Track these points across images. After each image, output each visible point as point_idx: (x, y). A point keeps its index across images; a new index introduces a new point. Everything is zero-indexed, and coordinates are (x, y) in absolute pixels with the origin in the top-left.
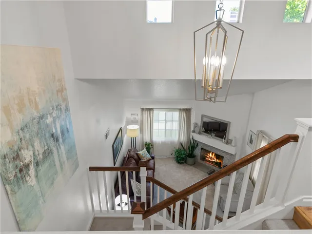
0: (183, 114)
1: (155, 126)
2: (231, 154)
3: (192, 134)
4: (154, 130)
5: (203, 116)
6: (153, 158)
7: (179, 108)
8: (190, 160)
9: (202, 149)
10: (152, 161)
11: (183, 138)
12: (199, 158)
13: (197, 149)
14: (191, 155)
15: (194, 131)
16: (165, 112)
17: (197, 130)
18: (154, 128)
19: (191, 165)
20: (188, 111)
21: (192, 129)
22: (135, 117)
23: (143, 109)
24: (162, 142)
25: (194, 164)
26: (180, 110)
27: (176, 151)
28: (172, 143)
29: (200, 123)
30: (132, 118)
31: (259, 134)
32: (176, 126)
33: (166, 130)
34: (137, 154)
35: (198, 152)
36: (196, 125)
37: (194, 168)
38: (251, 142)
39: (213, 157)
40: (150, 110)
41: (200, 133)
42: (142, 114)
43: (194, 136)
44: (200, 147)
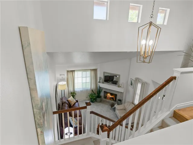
0: (93, 72)
1: (76, 81)
2: (121, 93)
3: (98, 84)
4: (75, 84)
5: (104, 73)
6: (77, 101)
7: (90, 69)
8: (98, 99)
9: (104, 92)
10: (77, 104)
11: (93, 87)
12: (103, 97)
13: (102, 92)
14: (99, 96)
15: (99, 82)
16: (81, 72)
17: (101, 81)
18: (75, 83)
19: (99, 102)
20: (95, 70)
21: (98, 81)
22: (62, 76)
23: (68, 71)
24: (81, 91)
25: (101, 101)
26: (91, 70)
27: (90, 95)
28: (87, 90)
29: (102, 77)
30: (61, 77)
31: (136, 80)
32: (88, 80)
33: (82, 83)
34: (67, 100)
35: (102, 94)
36: (100, 78)
37: (101, 104)
38: (132, 84)
39: (109, 95)
40: (73, 71)
41: (103, 83)
42: (67, 75)
43: (100, 85)
44: (103, 91)
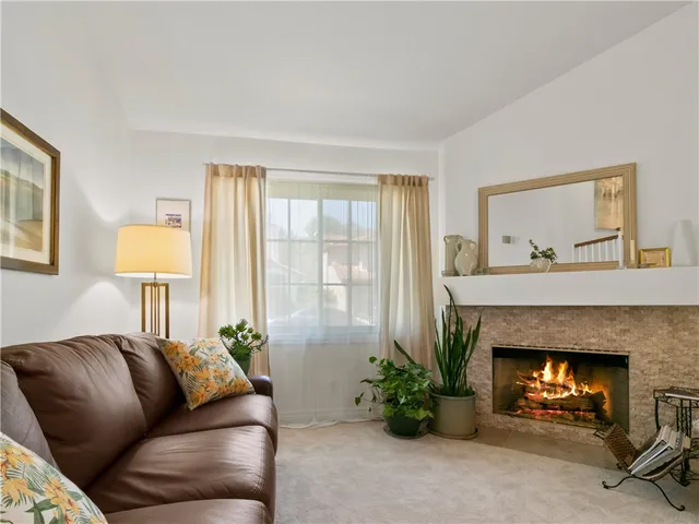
5: (486, 194)
9: (498, 353)
14: (455, 385)
15: (452, 273)
19: (463, 437)
20: (414, 188)
23: (214, 171)
25: (475, 434)
35: (480, 372)
36: (457, 241)
39: (561, 378)
40: (251, 173)
41: (480, 273)
44: (485, 344)
